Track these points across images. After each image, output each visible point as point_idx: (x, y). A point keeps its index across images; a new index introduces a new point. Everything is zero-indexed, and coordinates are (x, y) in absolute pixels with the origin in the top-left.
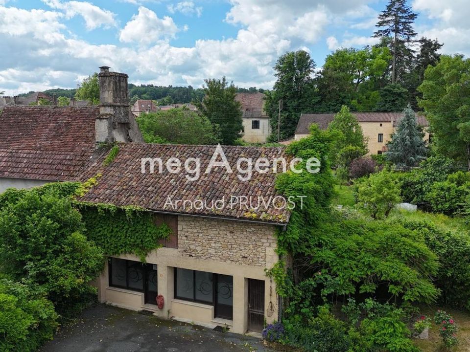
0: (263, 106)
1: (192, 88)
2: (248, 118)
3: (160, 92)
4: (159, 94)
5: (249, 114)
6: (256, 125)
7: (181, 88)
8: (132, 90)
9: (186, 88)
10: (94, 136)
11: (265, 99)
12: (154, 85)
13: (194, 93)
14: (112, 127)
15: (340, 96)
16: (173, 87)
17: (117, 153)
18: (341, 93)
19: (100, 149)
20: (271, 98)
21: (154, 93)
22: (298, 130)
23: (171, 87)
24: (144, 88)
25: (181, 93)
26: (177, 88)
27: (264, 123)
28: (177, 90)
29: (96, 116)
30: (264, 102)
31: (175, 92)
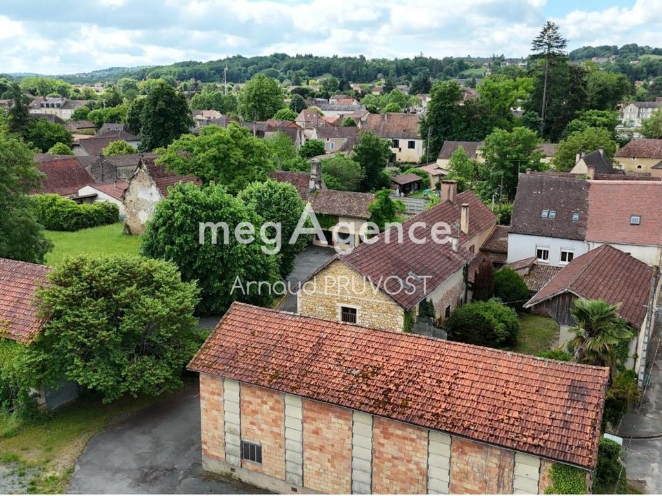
0: (418, 129)
1: (364, 59)
2: (405, 138)
3: (321, 66)
4: (321, 68)
5: (406, 134)
6: (412, 145)
7: (350, 58)
8: (285, 63)
9: (356, 58)
10: (308, 186)
11: (419, 123)
12: (314, 56)
13: (367, 67)
14: (316, 183)
15: (483, 123)
16: (339, 57)
17: (318, 193)
18: (483, 121)
19: (311, 192)
20: (424, 122)
21: (313, 67)
22: (441, 155)
23: (335, 57)
24: (301, 61)
25: (349, 68)
26: (345, 59)
27: (419, 143)
28: (345, 62)
29: (309, 178)
30: (419, 125)
31: (342, 64)
